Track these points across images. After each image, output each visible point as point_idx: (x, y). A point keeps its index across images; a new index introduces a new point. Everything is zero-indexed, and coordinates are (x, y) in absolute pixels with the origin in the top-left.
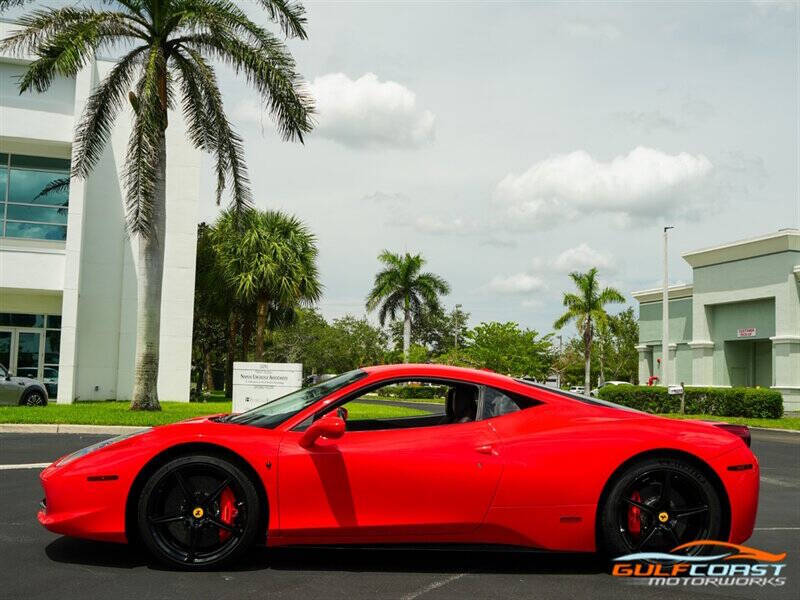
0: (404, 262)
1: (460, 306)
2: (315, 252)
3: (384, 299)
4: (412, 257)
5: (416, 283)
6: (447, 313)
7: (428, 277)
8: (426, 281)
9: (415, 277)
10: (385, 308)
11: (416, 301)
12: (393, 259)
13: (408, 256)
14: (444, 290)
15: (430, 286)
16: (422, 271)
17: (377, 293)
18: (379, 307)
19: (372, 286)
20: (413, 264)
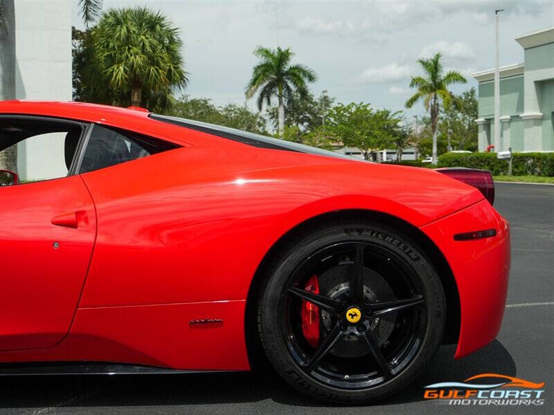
0: (276, 55)
1: (326, 91)
2: (180, 43)
3: (260, 88)
4: (283, 51)
5: (287, 73)
6: (316, 98)
7: (297, 68)
8: (296, 71)
9: (286, 68)
10: (262, 96)
11: (289, 89)
12: (267, 53)
13: (279, 50)
14: (311, 79)
15: (299, 75)
16: (292, 62)
17: (254, 82)
18: (257, 95)
19: (250, 76)
20: (283, 56)
